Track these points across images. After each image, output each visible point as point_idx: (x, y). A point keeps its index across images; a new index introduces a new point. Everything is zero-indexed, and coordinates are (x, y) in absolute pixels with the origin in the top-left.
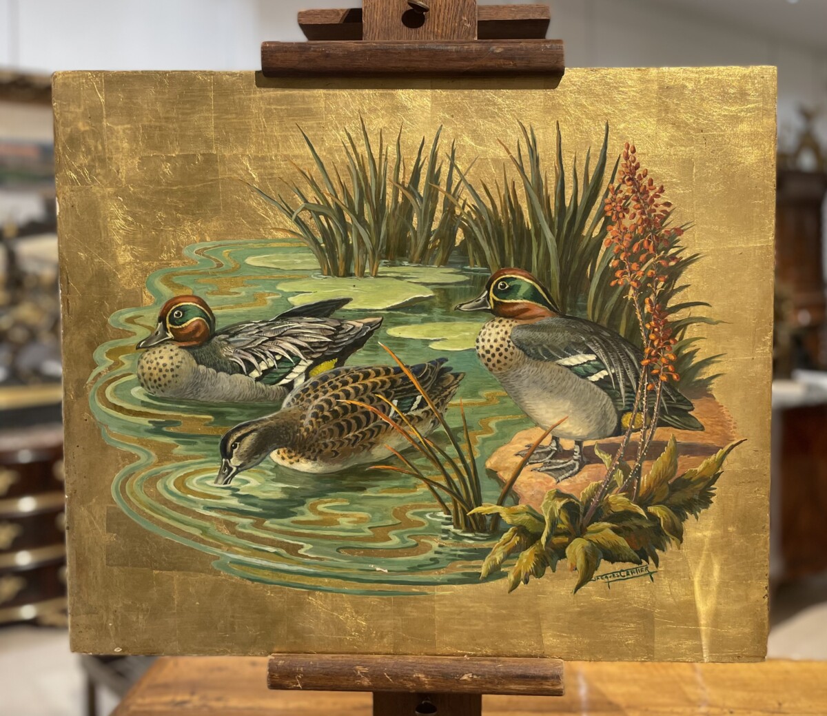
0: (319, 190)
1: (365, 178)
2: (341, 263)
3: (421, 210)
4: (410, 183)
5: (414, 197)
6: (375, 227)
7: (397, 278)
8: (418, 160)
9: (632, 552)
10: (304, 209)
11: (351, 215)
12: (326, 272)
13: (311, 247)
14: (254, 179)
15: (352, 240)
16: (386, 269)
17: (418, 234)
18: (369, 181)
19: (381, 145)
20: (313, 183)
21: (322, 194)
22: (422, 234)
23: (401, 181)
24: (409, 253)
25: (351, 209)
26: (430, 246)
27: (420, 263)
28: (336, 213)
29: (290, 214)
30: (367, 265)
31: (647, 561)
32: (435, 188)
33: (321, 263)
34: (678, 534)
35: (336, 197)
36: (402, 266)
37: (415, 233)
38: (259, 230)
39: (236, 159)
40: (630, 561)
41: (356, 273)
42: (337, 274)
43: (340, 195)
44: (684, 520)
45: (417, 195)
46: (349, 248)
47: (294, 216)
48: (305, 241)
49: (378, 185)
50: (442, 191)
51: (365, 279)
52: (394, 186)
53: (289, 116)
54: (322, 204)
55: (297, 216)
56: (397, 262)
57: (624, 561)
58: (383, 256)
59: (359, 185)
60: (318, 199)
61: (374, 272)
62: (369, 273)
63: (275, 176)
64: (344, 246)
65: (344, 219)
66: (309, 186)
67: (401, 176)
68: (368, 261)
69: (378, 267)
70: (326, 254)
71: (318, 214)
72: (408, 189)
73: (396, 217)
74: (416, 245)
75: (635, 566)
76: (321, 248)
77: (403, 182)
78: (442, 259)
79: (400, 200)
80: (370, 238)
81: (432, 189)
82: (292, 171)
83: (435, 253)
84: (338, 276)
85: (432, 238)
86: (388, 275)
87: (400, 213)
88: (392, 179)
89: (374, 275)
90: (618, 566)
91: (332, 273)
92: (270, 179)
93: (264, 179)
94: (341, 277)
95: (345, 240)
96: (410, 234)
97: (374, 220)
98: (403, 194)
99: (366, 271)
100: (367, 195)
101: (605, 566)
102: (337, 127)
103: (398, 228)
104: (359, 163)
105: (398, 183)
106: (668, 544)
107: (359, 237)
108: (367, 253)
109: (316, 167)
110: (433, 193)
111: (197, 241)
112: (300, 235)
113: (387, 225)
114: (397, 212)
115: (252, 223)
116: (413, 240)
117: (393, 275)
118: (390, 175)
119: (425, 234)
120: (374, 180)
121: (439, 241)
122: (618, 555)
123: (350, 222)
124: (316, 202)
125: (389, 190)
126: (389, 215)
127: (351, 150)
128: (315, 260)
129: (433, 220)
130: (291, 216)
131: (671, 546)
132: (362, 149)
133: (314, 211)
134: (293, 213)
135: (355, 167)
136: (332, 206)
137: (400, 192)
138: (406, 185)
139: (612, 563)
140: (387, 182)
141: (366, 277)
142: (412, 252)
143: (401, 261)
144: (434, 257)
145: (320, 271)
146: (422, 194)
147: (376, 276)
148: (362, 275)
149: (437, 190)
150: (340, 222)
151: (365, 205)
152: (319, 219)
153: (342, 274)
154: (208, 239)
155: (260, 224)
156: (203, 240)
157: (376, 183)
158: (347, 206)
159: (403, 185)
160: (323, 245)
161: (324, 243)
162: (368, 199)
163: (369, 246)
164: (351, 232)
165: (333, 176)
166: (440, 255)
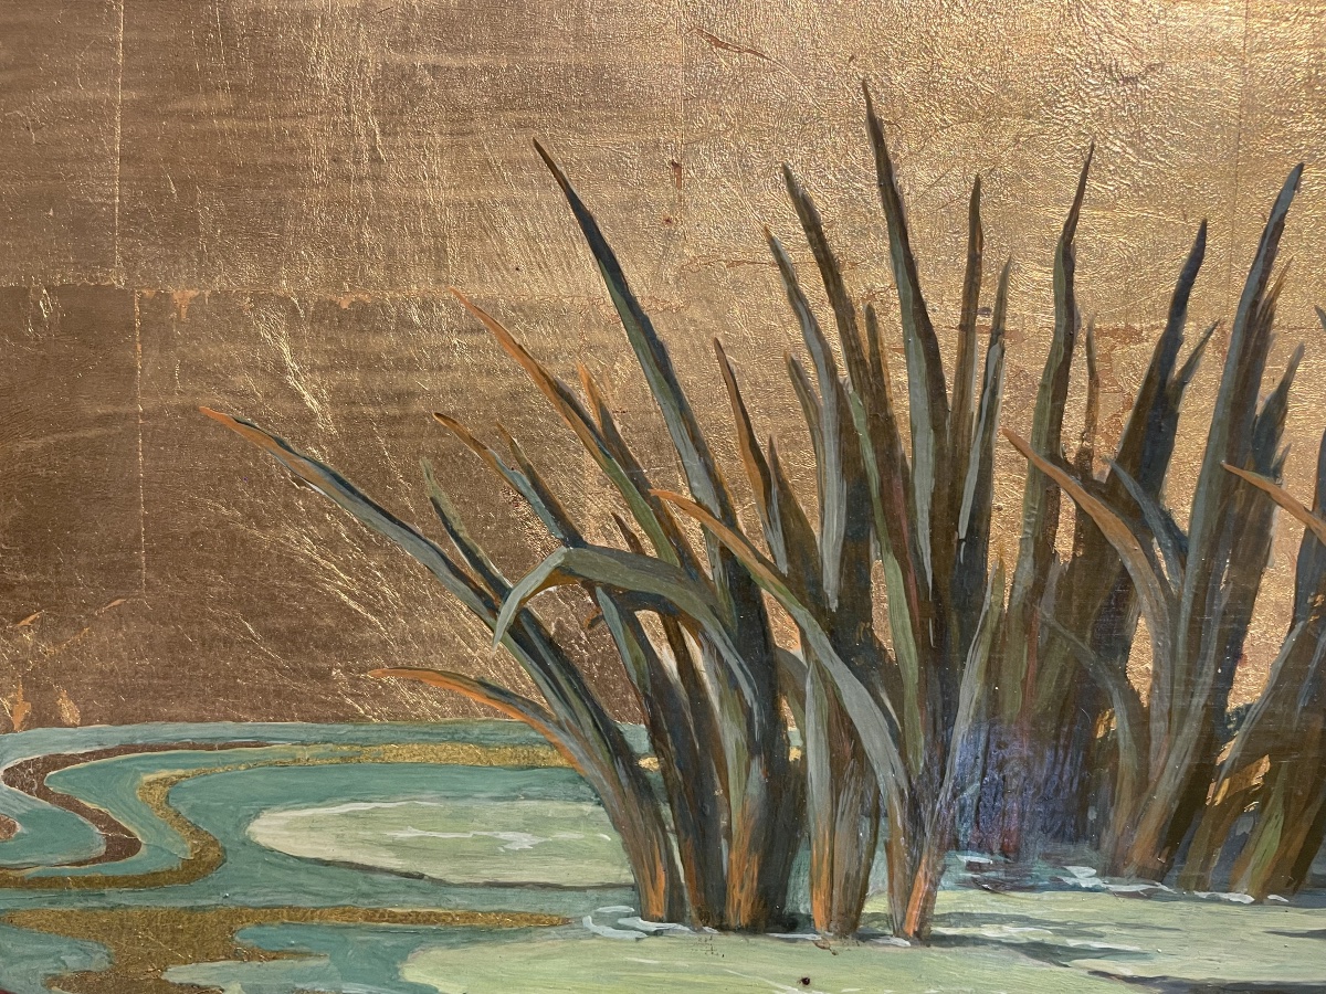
0: (641, 485)
1: (883, 427)
2: (737, 862)
3: (1174, 604)
4: (1121, 459)
5: (1142, 531)
6: (924, 683)
7: (1038, 950)
8: (1171, 341)
10: (562, 574)
11: (802, 613)
12: (658, 902)
13: (591, 770)
14: (308, 418)
15: (804, 741)
16: (979, 902)
17: (1158, 726)
18: (905, 447)
19: (975, 262)
20: (609, 445)
21: (656, 504)
22: (1174, 730)
23: (1072, 446)
24: (1104, 819)
25: (804, 585)
26: (1218, 793)
27: (1161, 876)
28: (724, 601)
29: (489, 597)
30: (879, 875)
32: (1252, 489)
33: (638, 854)
35: (728, 518)
36: (1062, 887)
37: (1140, 719)
38: (323, 676)
39: (226, 316)
41: (819, 916)
42: (713, 915)
43: (747, 512)
45: (1156, 524)
46: (785, 787)
47: (507, 612)
48: (561, 738)
49: (950, 466)
50: (1294, 508)
51: (866, 948)
52: (1035, 472)
53: (503, 104)
54: (651, 552)
55: (522, 611)
56: (1041, 869)
58: (966, 831)
59: (850, 463)
60: (634, 526)
61: (914, 913)
62: (889, 919)
63: (418, 406)
64: (757, 770)
65: (765, 634)
66: (589, 460)
67: (1073, 421)
68: (880, 854)
69: (935, 884)
70: (666, 811)
71: (629, 602)
72: (1109, 492)
73: (1041, 639)
74: (1143, 784)
76: (637, 775)
77: (1086, 454)
78: (1279, 862)
79: (1064, 544)
80: (899, 739)
81: (1241, 493)
82: (505, 384)
83: (1243, 828)
84: (723, 928)
85: (1228, 753)
86: (989, 932)
87: (1061, 612)
88: (1025, 431)
89: (911, 928)
91: (691, 910)
92: (395, 420)
93: (365, 418)
94: (739, 930)
95: (767, 743)
96: (1114, 723)
97: (923, 645)
98: (1081, 513)
99: (868, 908)
100: (890, 517)
102: (747, 169)
103: (1048, 688)
104: (852, 347)
105: (1056, 458)
107: (841, 727)
108: (876, 814)
109: (627, 366)
110: (1242, 518)
111: (17, 720)
112: (537, 709)
113: (992, 672)
114: (1045, 611)
115: (290, 641)
116: (1126, 760)
117: (1011, 932)
118: (1017, 415)
119: (1191, 730)
120: (927, 439)
121: (1265, 765)
123: (797, 650)
124: (625, 546)
125: (1009, 493)
126: (1003, 619)
127: (812, 283)
128: (608, 837)
129: (1237, 656)
130: (494, 611)
132: (872, 279)
133: (608, 589)
134: (503, 592)
135: (832, 371)
136: (705, 565)
137: (1068, 507)
138: (1100, 471)
140: (1002, 451)
141: (865, 938)
142: (1120, 818)
143: (1059, 862)
144: (1238, 848)
145: (627, 895)
146: (1182, 519)
147: (923, 938)
148: (851, 926)
149: (1267, 503)
150: (742, 649)
151: (876, 563)
152: (635, 627)
153: (744, 919)
154: (69, 710)
155: (331, 644)
156: (44, 717)
157: (939, 455)
158: (784, 568)
159: (1081, 469)
160: (649, 763)
161: (657, 749)
162: (895, 533)
163: (888, 776)
164: (800, 699)
165: (715, 415)
166: (1269, 841)
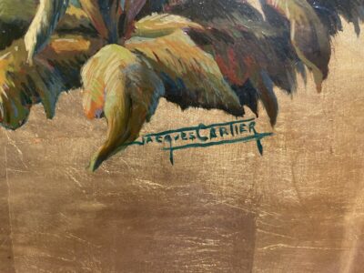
9: (227, 88)
31: (255, 110)
34: (320, 59)
40: (220, 106)
44: (334, 33)
57: (208, 107)
75: (230, 118)
90: (195, 116)
101: (167, 114)
106: (299, 76)
122: (197, 93)
131: (306, 84)
139: (184, 108)
